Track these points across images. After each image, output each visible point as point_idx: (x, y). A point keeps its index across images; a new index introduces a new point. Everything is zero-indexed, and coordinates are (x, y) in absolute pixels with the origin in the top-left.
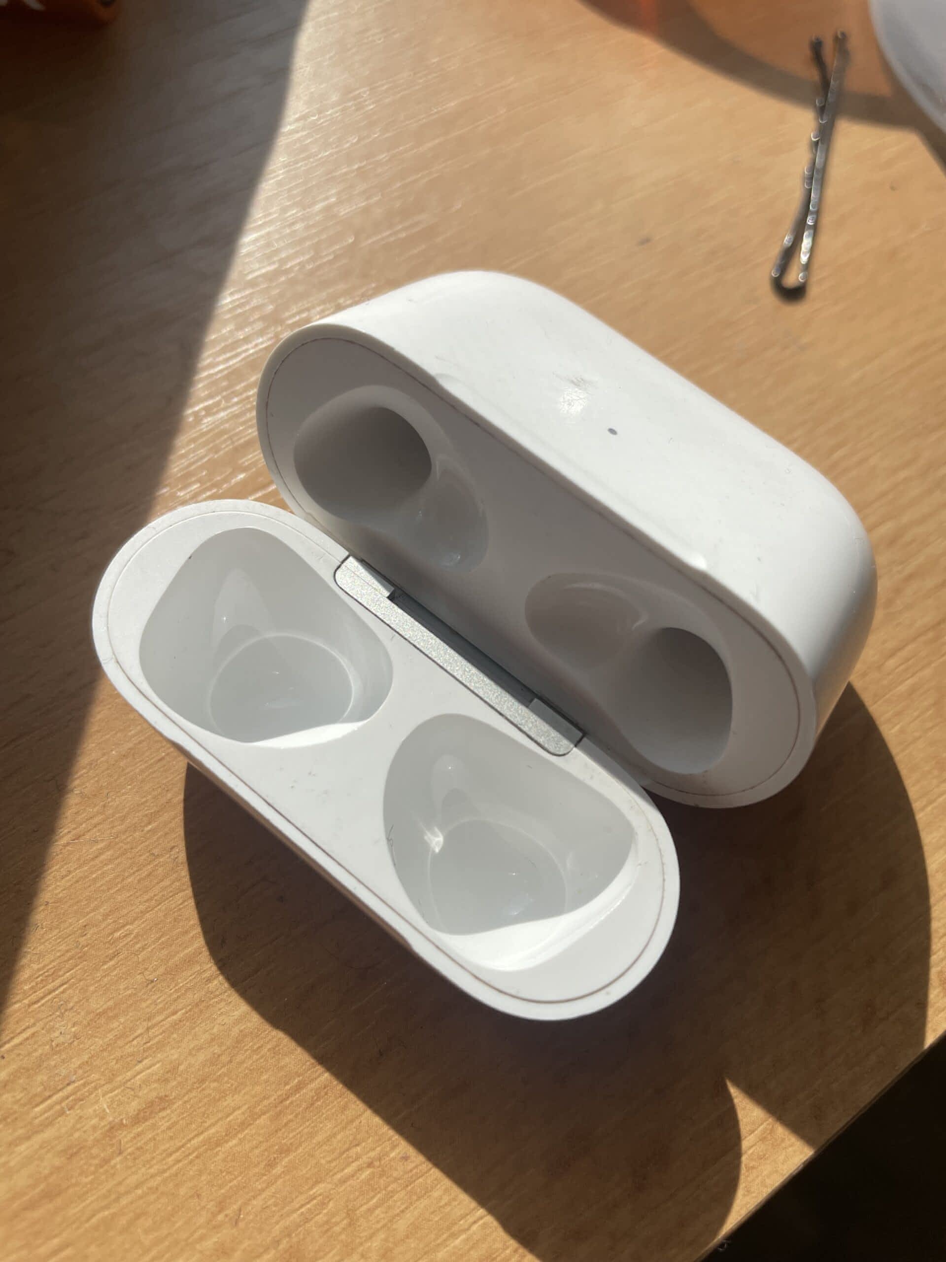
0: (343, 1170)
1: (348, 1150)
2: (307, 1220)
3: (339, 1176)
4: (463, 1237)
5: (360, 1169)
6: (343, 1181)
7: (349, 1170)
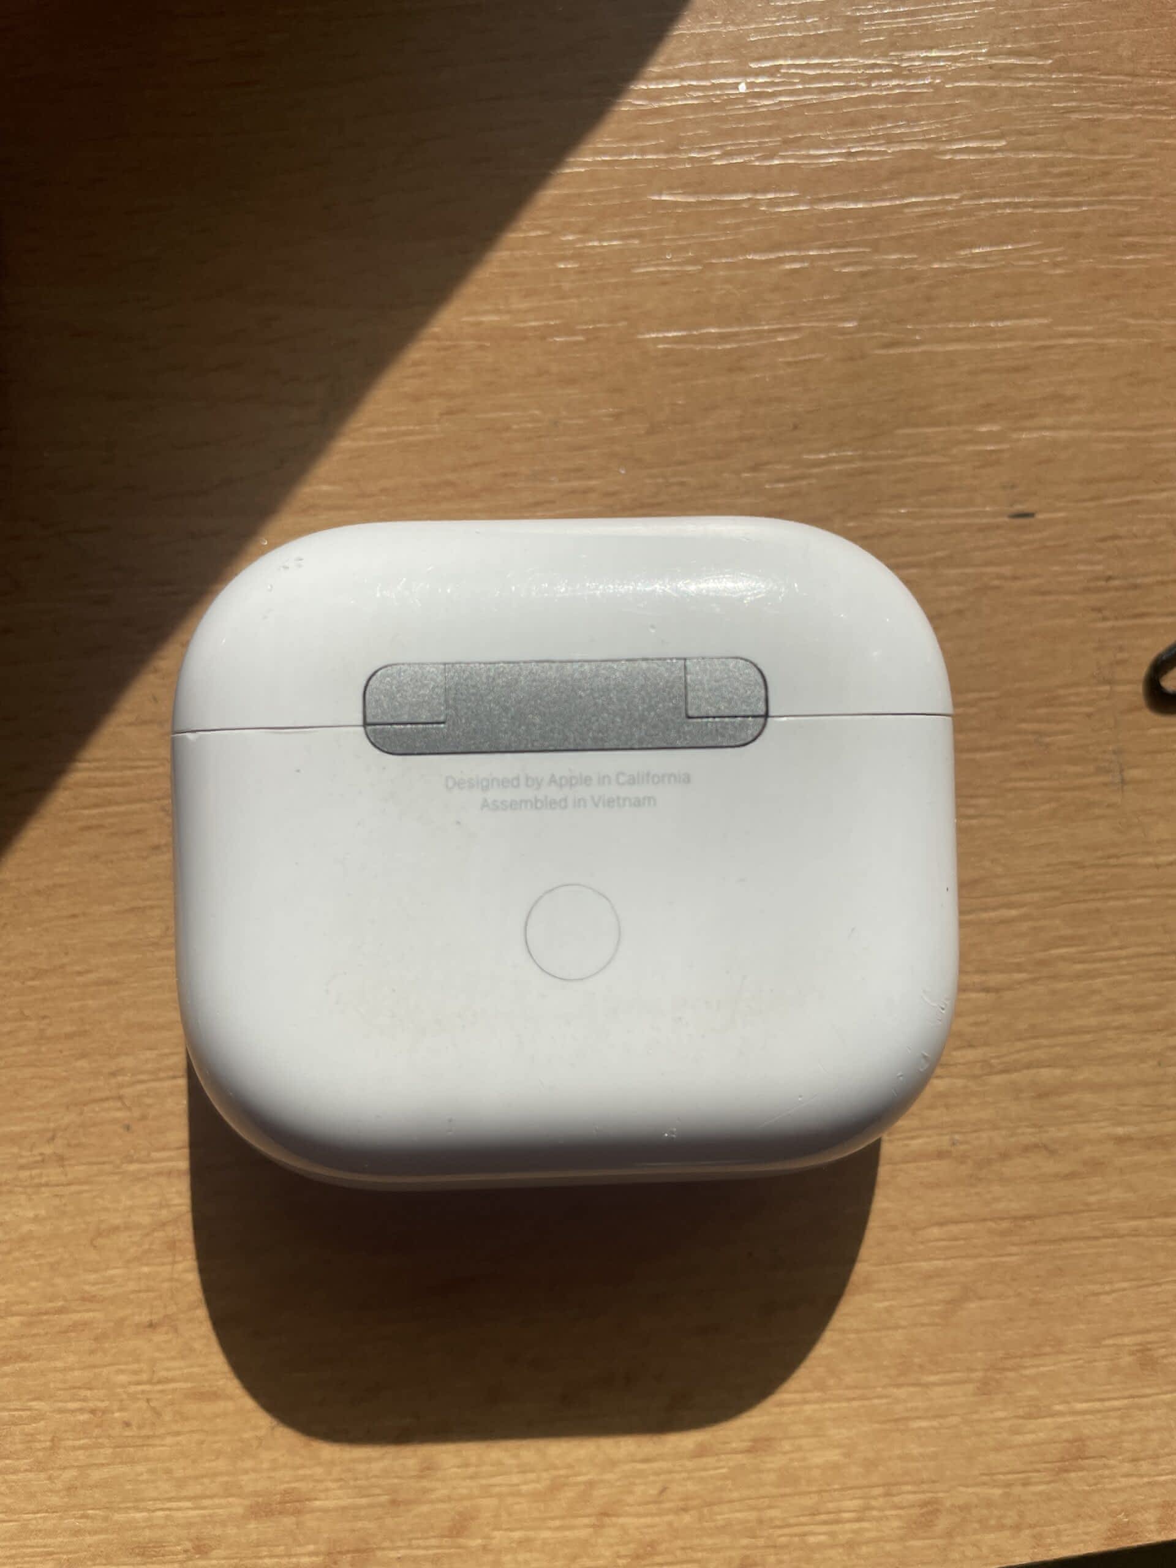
0: (66, 1402)
1: (79, 1388)
2: (15, 1424)
3: (60, 1404)
4: (145, 1514)
5: (81, 1410)
6: (61, 1411)
7: (72, 1405)
